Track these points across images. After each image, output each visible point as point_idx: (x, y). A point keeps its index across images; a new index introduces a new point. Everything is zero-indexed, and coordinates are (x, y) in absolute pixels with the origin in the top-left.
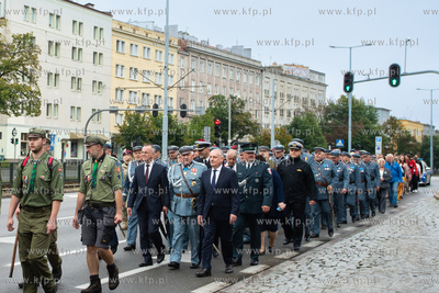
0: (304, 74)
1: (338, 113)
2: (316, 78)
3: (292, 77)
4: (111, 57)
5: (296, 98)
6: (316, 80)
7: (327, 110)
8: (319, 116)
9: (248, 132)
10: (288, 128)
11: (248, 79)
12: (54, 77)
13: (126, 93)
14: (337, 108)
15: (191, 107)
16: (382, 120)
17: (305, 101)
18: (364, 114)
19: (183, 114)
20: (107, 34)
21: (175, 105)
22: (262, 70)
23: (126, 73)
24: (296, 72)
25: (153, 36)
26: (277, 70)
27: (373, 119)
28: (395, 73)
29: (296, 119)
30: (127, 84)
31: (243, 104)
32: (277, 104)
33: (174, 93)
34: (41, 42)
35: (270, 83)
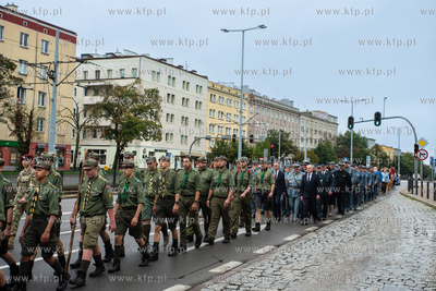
0: (325, 117)
1: (344, 141)
2: (332, 120)
3: (318, 119)
4: (207, 105)
5: (320, 132)
6: (331, 121)
7: (338, 139)
8: (333, 143)
9: (291, 152)
10: (314, 150)
11: (290, 119)
12: (170, 117)
13: (216, 127)
14: (344, 138)
15: (256, 136)
16: (370, 146)
17: (325, 134)
18: (360, 142)
19: (251, 141)
20: (205, 89)
21: (246, 135)
22: (300, 114)
23: (216, 114)
24: (320, 116)
25: (233, 92)
26: (309, 114)
27: (365, 145)
28: (378, 117)
29: (320, 145)
30: (216, 122)
31: (288, 135)
32: (309, 135)
33: (245, 128)
34: (163, 94)
35: (304, 122)
